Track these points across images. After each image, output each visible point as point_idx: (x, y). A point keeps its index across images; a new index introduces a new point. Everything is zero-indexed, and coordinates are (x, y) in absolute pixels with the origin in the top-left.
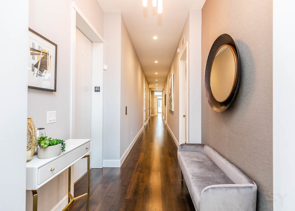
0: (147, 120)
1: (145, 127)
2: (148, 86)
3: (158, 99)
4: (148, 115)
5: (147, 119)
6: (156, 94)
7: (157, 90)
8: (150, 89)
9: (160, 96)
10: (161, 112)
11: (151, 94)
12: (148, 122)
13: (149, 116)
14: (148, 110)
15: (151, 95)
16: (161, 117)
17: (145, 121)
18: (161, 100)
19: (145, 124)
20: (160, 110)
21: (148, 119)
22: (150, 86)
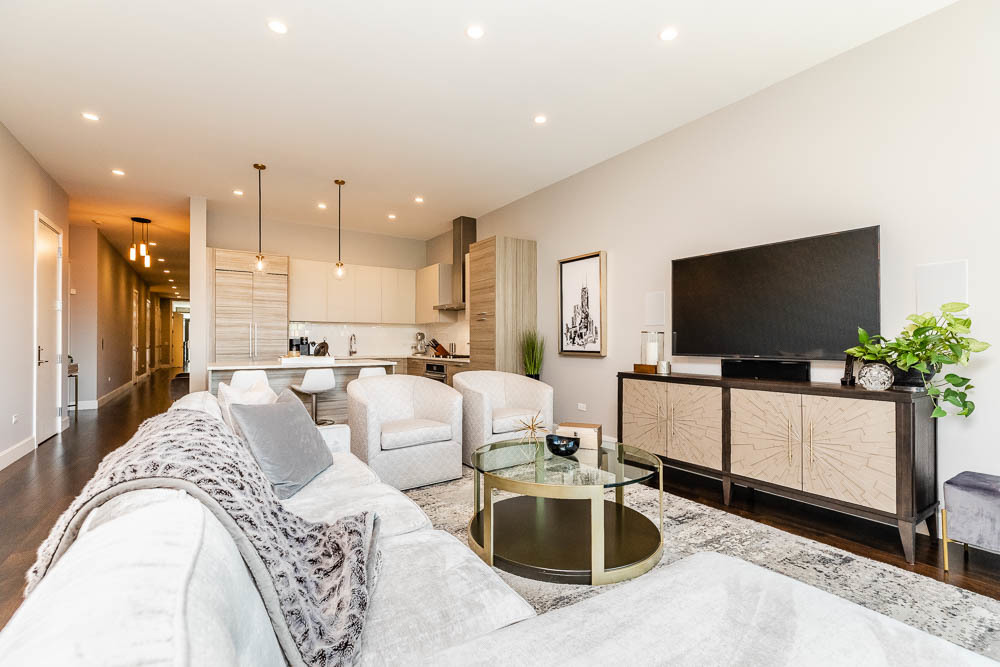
0: (144, 375)
1: (139, 385)
4: (148, 364)
5: (142, 370)
8: (154, 294)
12: (148, 379)
13: (151, 366)
14: (148, 350)
17: (137, 372)
19: (138, 379)
21: (148, 373)
22: (153, 289)
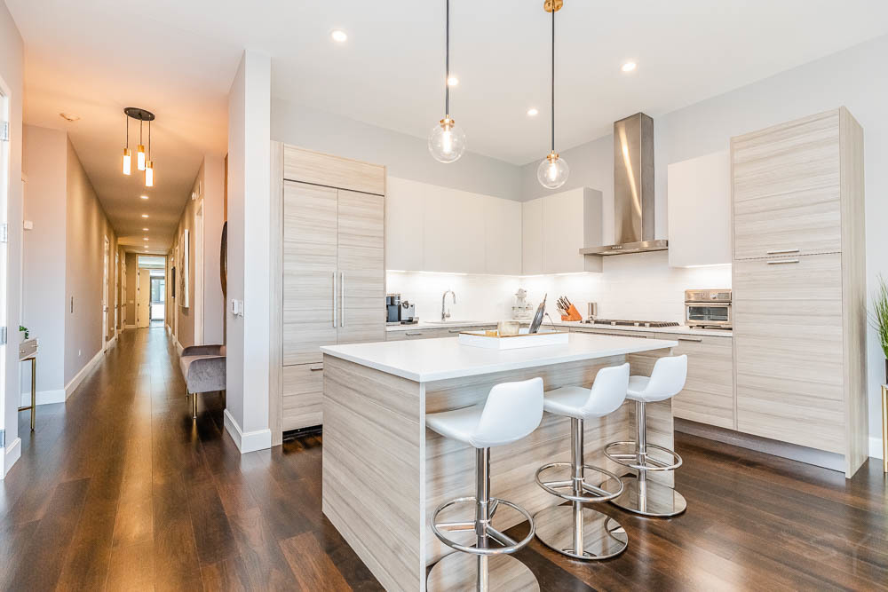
0: (114, 339)
1: (108, 353)
2: (116, 240)
3: (152, 278)
4: (116, 325)
5: (111, 333)
6: (142, 262)
7: (147, 252)
8: (121, 247)
9: (157, 268)
10: (162, 316)
11: (123, 262)
12: (116, 344)
13: (118, 328)
14: (116, 310)
15: (124, 267)
16: (163, 329)
17: (107, 337)
18: (163, 282)
19: (107, 345)
20: (159, 311)
21: (116, 336)
22: (122, 241)
